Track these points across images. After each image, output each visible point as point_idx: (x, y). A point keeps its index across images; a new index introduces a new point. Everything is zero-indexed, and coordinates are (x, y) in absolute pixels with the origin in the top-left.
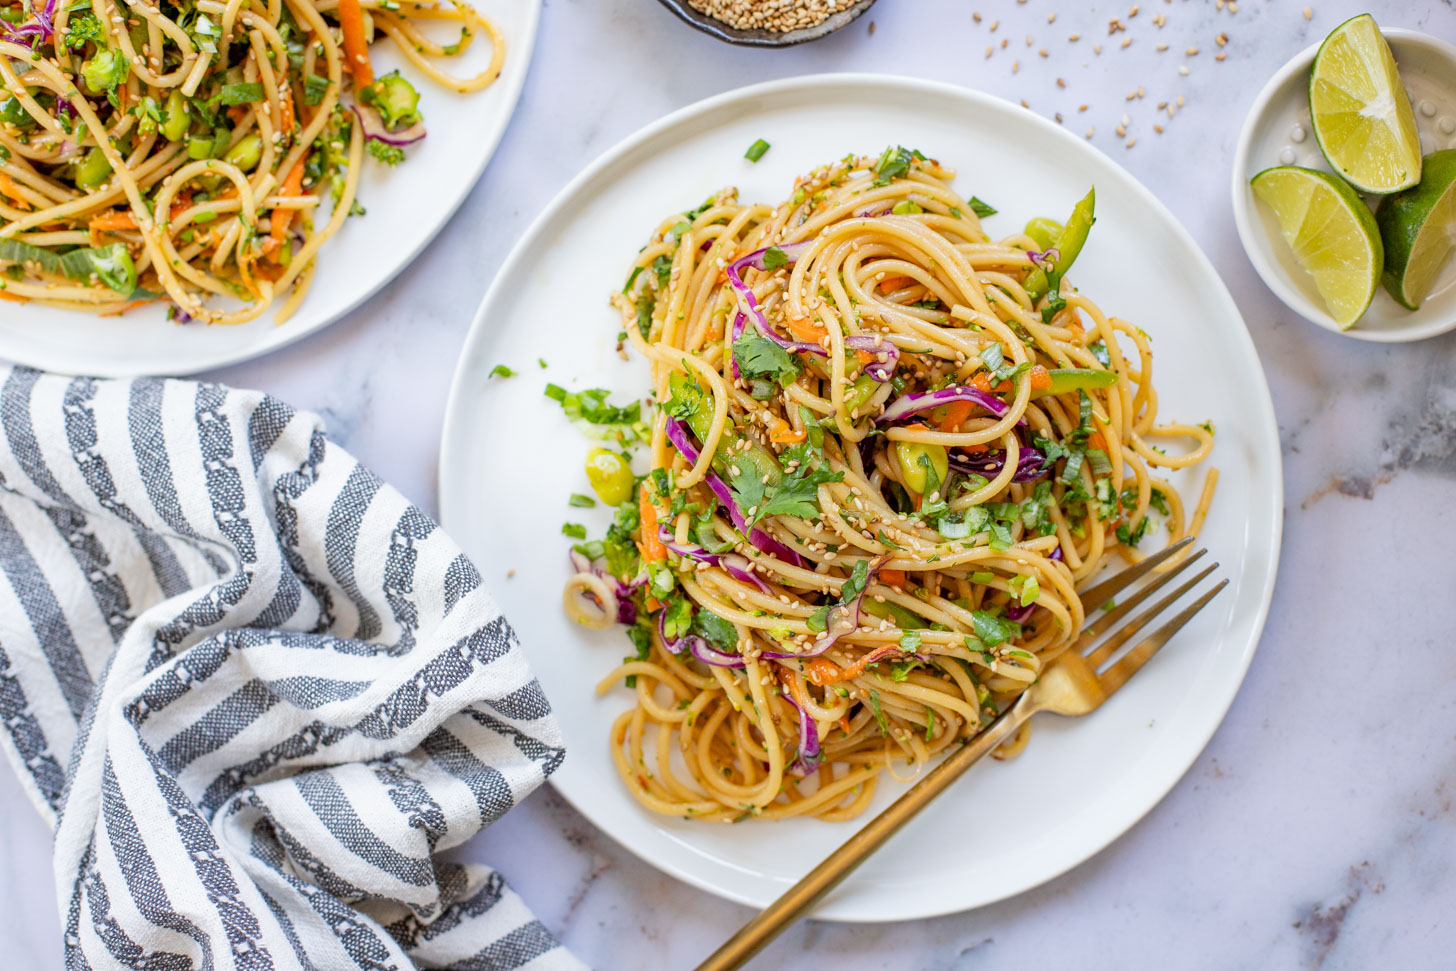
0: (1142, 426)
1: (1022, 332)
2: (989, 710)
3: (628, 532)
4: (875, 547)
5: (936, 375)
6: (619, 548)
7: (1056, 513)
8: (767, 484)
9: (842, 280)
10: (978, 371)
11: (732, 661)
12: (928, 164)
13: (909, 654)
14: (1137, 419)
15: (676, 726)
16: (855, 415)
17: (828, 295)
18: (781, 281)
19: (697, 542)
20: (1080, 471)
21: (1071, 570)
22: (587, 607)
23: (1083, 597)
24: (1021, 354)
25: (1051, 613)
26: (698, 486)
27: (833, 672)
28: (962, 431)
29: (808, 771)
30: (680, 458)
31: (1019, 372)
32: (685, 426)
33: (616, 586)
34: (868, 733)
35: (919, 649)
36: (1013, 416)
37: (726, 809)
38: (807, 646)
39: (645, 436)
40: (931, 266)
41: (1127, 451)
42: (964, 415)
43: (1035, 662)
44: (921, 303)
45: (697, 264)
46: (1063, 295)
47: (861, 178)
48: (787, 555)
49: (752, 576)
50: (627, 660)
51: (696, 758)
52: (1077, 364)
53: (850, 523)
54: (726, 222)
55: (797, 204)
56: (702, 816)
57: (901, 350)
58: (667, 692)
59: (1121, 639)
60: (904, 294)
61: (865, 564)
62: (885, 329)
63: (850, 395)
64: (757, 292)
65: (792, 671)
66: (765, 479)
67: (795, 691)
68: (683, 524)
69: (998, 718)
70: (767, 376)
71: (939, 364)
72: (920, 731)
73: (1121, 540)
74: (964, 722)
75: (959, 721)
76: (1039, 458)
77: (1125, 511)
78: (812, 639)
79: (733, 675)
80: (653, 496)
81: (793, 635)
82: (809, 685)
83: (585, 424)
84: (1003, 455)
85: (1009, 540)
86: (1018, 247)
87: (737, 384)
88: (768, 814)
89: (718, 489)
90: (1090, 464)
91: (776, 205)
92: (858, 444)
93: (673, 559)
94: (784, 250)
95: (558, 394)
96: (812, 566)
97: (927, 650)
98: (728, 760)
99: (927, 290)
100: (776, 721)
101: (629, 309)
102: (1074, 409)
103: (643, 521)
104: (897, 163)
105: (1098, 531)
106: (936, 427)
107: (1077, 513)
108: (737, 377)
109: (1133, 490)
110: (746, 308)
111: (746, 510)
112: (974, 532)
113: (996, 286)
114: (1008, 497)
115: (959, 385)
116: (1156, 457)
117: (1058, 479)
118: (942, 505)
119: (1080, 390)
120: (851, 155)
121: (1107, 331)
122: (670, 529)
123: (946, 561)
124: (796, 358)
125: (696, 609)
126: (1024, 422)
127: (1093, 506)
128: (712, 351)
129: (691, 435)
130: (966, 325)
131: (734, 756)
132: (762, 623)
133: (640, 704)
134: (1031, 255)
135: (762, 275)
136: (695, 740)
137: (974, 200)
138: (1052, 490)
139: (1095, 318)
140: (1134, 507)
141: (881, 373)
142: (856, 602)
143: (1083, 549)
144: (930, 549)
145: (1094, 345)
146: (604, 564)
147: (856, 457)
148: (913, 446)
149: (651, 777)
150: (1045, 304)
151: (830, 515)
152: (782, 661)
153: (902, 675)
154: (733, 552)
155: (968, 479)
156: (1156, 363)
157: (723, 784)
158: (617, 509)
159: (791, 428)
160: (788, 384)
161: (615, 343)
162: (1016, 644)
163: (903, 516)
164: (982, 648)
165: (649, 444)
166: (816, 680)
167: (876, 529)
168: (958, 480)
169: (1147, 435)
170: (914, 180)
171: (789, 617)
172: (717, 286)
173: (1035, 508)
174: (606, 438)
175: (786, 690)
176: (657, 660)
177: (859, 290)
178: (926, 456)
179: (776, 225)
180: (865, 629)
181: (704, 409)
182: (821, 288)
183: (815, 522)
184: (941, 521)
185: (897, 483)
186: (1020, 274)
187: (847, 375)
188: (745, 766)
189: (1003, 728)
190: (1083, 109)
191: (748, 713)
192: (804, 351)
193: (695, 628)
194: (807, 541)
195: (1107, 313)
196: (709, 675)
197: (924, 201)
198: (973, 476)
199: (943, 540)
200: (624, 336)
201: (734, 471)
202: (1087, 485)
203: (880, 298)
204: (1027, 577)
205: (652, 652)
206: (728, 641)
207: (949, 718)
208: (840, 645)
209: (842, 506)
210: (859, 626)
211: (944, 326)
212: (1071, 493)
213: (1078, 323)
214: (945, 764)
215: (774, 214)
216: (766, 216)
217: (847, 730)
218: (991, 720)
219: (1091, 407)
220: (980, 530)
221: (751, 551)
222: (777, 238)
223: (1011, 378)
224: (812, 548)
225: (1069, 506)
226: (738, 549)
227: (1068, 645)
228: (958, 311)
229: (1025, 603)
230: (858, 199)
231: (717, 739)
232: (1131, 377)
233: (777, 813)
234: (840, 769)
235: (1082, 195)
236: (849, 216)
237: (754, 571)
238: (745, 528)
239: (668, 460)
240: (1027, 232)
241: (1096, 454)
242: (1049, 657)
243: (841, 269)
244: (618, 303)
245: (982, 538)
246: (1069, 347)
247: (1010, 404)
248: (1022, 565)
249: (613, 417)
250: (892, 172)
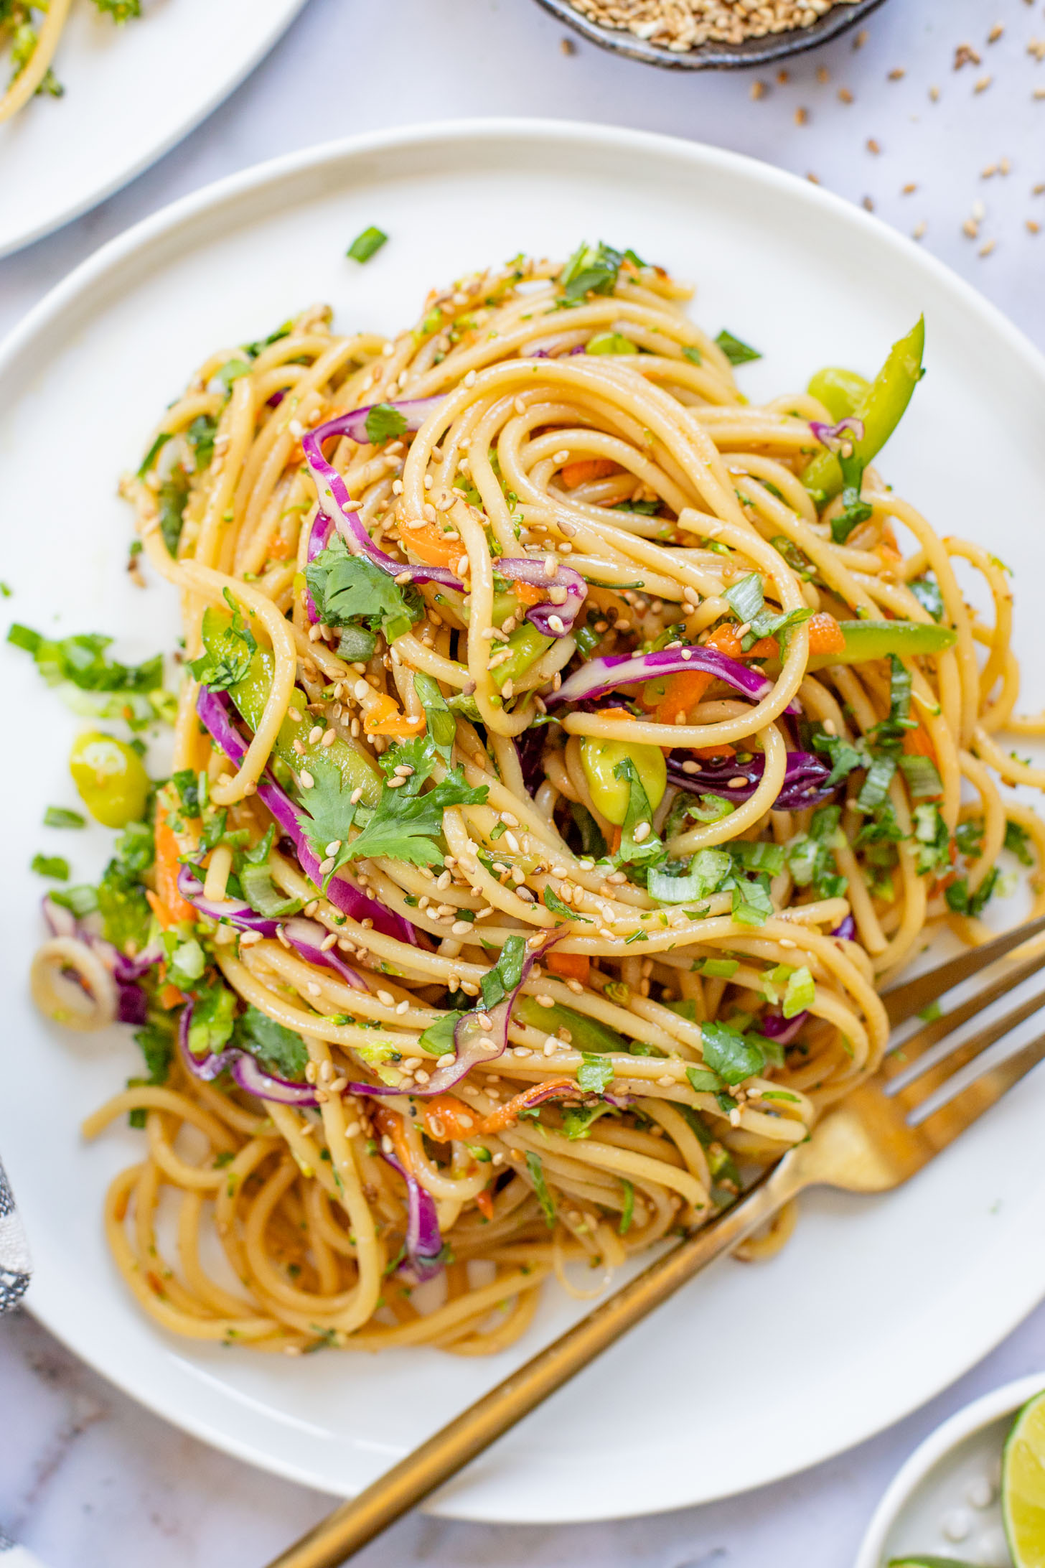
0: (994, 718)
1: (797, 557)
2: (727, 1183)
3: (137, 873)
4: (539, 915)
5: (651, 625)
6: (121, 898)
7: (847, 860)
8: (359, 804)
9: (495, 463)
10: (720, 620)
11: (298, 1094)
12: (648, 273)
13: (592, 1095)
14: (986, 706)
15: (209, 1195)
16: (507, 692)
17: (469, 487)
18: (394, 461)
19: (241, 896)
20: (888, 792)
21: (870, 955)
22: (69, 993)
23: (887, 997)
24: (794, 593)
25: (831, 1029)
26: (249, 801)
27: (465, 1121)
28: (689, 722)
29: (426, 1276)
30: (219, 754)
31: (789, 624)
32: (228, 703)
33: (114, 961)
34: (526, 1216)
35: (609, 1088)
36: (778, 698)
37: (289, 1331)
38: (422, 1077)
39: (167, 713)
40: (647, 442)
41: (967, 759)
42: (695, 695)
43: (806, 1107)
44: (629, 504)
45: (258, 429)
46: (867, 496)
47: (537, 294)
48: (391, 925)
49: (331, 957)
50: (132, 1083)
51: (241, 1248)
52: (888, 612)
53: (496, 875)
54: (308, 360)
55: (428, 334)
56: (251, 1342)
57: (591, 582)
58: (198, 1137)
59: (951, 1067)
60: (602, 488)
61: (521, 942)
62: (565, 547)
63: (499, 658)
64: (352, 481)
65: (397, 1116)
66: (356, 795)
67: (403, 1148)
68: (219, 865)
69: (742, 1196)
70: (363, 623)
71: (656, 606)
72: (609, 1217)
73: (953, 906)
74: (685, 1204)
75: (676, 1203)
76: (820, 769)
77: (961, 858)
78: (430, 1066)
79: (302, 1119)
80: (174, 817)
81: (397, 1059)
82: (425, 1139)
83: (71, 692)
84: (759, 763)
85: (766, 905)
86: (795, 414)
87: (314, 632)
88: (359, 1341)
89: (280, 809)
90: (906, 780)
91: (392, 333)
92: (514, 739)
93: (206, 926)
94: (400, 410)
95: (27, 640)
96: (432, 942)
97: (623, 1089)
98: (296, 1252)
99: (639, 482)
100: (371, 1197)
101: (146, 502)
102: (880, 687)
103: (160, 857)
104: (597, 268)
105: (917, 891)
106: (648, 713)
107: (882, 860)
108: (314, 620)
109: (975, 822)
110: (330, 505)
111: (322, 847)
112: (705, 893)
113: (756, 478)
114: (767, 833)
115: (688, 644)
116: (1016, 771)
117: (852, 804)
118: (655, 845)
119: (892, 657)
120: (521, 256)
121: (938, 558)
122: (197, 873)
123: (658, 942)
124: (413, 592)
125: (241, 1006)
126: (797, 708)
127: (908, 850)
128: (276, 576)
129: (237, 719)
130: (704, 543)
131: (304, 1244)
132: (348, 1036)
133: (152, 1158)
134: (815, 427)
135: (364, 450)
136: (242, 1215)
137: (725, 335)
138: (841, 821)
139: (920, 536)
140: (977, 853)
141: (555, 622)
142: (505, 1006)
143: (891, 920)
144: (631, 920)
145: (917, 580)
146: (96, 923)
147: (511, 761)
148: (608, 745)
149: (170, 1276)
150: (837, 511)
151: (463, 861)
152: (382, 1099)
153: (580, 1129)
154: (301, 915)
155: (700, 804)
156: (1019, 613)
157: (284, 1290)
158: (119, 834)
159: (402, 710)
160: (399, 634)
161: (124, 559)
162: (774, 1076)
163: (587, 863)
164: (715, 1086)
165: (172, 725)
166: (437, 1133)
167: (541, 885)
168: (684, 804)
169: (1003, 732)
170: (625, 298)
171: (392, 1028)
172: (290, 468)
173: (811, 851)
174: (105, 715)
175: (387, 1146)
176: (181, 1086)
177: (524, 480)
178: (629, 764)
179: (390, 367)
180: (520, 1052)
181: (257, 673)
182: (458, 475)
183: (437, 871)
184: (652, 872)
185: (581, 806)
186: (797, 460)
187: (497, 622)
188: (322, 1262)
189: (752, 1211)
190: (909, 190)
191: (326, 1181)
192: (425, 580)
193: (241, 1035)
194: (423, 901)
195: (942, 528)
196: (264, 1115)
197: (640, 333)
198: (707, 798)
199: (654, 905)
200: (137, 548)
201: (304, 780)
202: (900, 815)
203: (560, 495)
204: (795, 969)
205: (173, 1071)
206: (292, 1063)
207: (660, 1199)
208: (476, 1076)
209: (483, 844)
210: (510, 1045)
211: (667, 544)
212: (872, 828)
213: (890, 543)
214: (652, 1270)
215: (388, 350)
216: (376, 352)
217: (489, 1213)
218: (729, 1198)
219: (908, 685)
220: (718, 890)
221: (331, 914)
222: (391, 391)
223: (777, 635)
224: (432, 914)
225: (868, 849)
226: (309, 911)
227: (862, 1079)
228: (690, 518)
229: (789, 1013)
230: (530, 328)
231: (278, 1215)
232: (978, 635)
233: (375, 1340)
234: (480, 1270)
235: (904, 330)
236: (513, 354)
237: (335, 949)
238: (319, 877)
239: (202, 755)
240: (814, 388)
241: (915, 762)
242: (827, 1097)
243: (494, 443)
244: (130, 492)
245: (720, 902)
246: (875, 584)
247: (774, 677)
248: (786, 949)
249: (119, 681)
250: (587, 284)
